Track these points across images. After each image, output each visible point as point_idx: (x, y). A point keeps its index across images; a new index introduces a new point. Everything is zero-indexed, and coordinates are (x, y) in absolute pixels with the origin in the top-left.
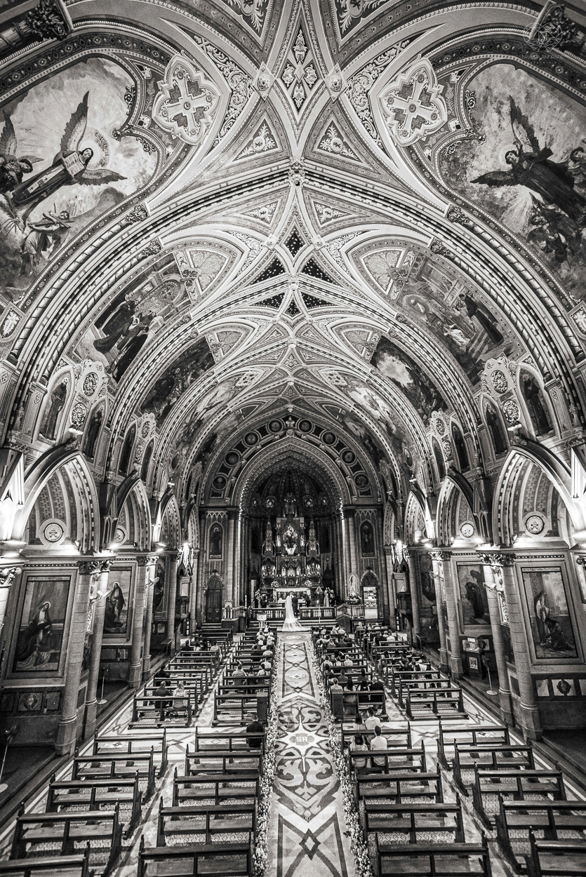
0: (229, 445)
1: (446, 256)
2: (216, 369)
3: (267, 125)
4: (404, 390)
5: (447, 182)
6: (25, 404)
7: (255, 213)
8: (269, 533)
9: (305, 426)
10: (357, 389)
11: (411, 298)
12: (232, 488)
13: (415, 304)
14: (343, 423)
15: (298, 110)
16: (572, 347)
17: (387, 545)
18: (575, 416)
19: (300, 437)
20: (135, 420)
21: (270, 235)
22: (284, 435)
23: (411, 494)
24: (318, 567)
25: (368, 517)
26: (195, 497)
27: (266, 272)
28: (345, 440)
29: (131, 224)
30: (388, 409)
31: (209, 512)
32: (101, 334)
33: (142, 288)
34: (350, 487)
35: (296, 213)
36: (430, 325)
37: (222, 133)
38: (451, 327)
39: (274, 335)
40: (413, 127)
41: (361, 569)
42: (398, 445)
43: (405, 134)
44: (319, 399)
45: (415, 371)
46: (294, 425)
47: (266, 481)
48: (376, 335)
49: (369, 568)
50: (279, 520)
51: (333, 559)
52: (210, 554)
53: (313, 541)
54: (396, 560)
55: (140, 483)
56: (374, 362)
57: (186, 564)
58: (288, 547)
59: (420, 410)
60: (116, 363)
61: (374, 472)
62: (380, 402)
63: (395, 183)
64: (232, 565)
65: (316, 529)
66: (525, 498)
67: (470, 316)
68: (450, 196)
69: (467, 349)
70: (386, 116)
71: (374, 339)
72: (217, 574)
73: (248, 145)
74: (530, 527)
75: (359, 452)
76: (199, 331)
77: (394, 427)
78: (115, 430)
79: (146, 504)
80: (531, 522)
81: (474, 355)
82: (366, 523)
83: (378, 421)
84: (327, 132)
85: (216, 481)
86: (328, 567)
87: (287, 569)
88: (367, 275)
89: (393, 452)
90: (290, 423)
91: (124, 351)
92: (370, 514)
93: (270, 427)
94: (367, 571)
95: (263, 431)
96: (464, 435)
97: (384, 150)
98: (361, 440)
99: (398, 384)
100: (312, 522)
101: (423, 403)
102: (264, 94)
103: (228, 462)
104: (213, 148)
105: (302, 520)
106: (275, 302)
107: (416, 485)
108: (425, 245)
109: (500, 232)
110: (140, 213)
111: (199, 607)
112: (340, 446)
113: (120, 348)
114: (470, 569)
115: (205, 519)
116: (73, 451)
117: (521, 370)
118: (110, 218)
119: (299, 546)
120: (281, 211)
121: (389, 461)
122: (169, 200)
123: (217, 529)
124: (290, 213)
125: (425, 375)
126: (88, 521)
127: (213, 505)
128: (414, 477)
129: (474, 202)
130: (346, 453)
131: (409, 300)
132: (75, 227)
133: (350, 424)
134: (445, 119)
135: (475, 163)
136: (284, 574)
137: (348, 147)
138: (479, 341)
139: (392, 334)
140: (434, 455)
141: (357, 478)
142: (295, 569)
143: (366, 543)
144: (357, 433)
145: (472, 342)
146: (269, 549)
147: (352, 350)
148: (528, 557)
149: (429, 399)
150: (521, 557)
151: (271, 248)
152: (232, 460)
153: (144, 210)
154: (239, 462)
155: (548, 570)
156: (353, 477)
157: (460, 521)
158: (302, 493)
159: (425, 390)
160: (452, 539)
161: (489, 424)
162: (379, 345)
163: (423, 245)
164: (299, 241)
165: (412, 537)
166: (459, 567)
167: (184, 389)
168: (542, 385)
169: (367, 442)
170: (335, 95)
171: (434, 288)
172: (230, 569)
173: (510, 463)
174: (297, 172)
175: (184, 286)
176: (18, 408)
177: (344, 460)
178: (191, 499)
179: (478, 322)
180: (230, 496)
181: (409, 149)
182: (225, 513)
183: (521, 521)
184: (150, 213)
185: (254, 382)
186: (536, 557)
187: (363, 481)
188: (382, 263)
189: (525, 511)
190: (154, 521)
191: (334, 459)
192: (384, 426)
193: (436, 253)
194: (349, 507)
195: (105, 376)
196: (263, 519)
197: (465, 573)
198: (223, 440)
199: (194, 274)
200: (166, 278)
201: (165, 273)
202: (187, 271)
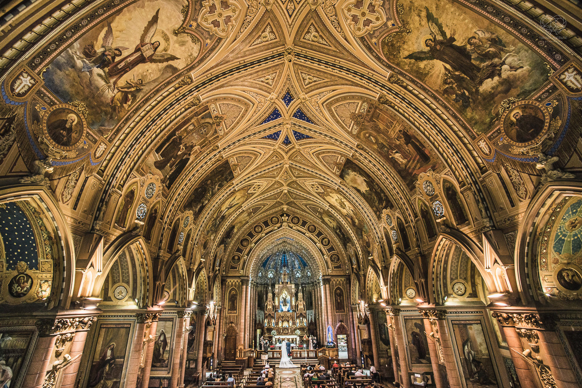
0: (243, 233)
1: (389, 106)
2: (235, 182)
3: (270, 25)
4: (363, 195)
5: (388, 59)
6: (107, 203)
7: (262, 79)
8: (270, 295)
9: (296, 220)
10: (331, 194)
11: (367, 133)
12: (244, 263)
13: (369, 136)
14: (321, 218)
15: (290, 16)
16: (478, 164)
17: (353, 304)
18: (483, 211)
19: (292, 228)
20: (180, 215)
21: (272, 93)
22: (281, 226)
23: (370, 268)
24: (305, 320)
25: (340, 284)
26: (219, 270)
27: (269, 117)
28: (323, 230)
29: (182, 87)
30: (352, 208)
31: (228, 280)
32: (159, 157)
33: (187, 127)
34: (327, 263)
35: (288, 79)
36: (379, 150)
37: (242, 30)
38: (394, 152)
39: (274, 158)
40: (364, 26)
41: (335, 321)
42: (359, 233)
43: (359, 29)
44: (305, 202)
45: (370, 182)
46: (288, 220)
47: (268, 259)
48: (343, 158)
49: (341, 321)
50: (277, 286)
51: (315, 314)
52: (229, 310)
53: (301, 301)
54: (360, 315)
55: (181, 259)
56: (342, 176)
57: (211, 317)
59: (374, 208)
60: (168, 177)
61: (343, 252)
62: (347, 203)
63: (354, 60)
64: (244, 318)
65: (303, 293)
66: (451, 269)
67: (407, 144)
68: (390, 67)
69: (406, 166)
70: (347, 19)
71: (342, 160)
72: (233, 325)
73: (258, 38)
74: (456, 290)
75: (332, 238)
76: (224, 156)
77: (356, 221)
78: (166, 222)
79: (185, 273)
80: (456, 287)
81: (410, 171)
82: (339, 288)
83: (345, 217)
84: (309, 29)
85: (233, 258)
86: (311, 320)
87: (283, 321)
88: (337, 118)
89: (356, 238)
90: (285, 218)
91: (174, 168)
92: (341, 282)
93: (271, 221)
94: (340, 323)
95: (266, 224)
96: (406, 225)
97: (346, 39)
98: (334, 230)
99: (358, 191)
100: (300, 288)
101: (377, 204)
102: (269, 8)
103: (242, 245)
104: (235, 39)
105: (293, 286)
106: (275, 137)
107: (373, 261)
108: (374, 99)
109: (424, 89)
110: (188, 80)
111: (220, 349)
112: (319, 234)
113: (171, 166)
114: (414, 321)
115: (225, 285)
116: (137, 235)
117: (444, 180)
118: (169, 83)
119: (291, 305)
120: (279, 78)
121: (353, 244)
122: (207, 71)
123: (233, 292)
124: (285, 79)
125: (377, 184)
126: (144, 284)
127: (231, 275)
128: (372, 256)
129: (406, 71)
130: (323, 239)
131: (365, 134)
132: (146, 89)
133: (326, 219)
134: (385, 20)
135: (405, 47)
136: (280, 325)
137: (322, 38)
138: (414, 161)
139: (354, 157)
140: (385, 240)
141: (332, 256)
142: (288, 321)
143: (338, 303)
144: (331, 225)
145: (409, 162)
146: (270, 307)
147: (327, 168)
148: (456, 313)
149: (380, 200)
150: (451, 313)
151: (272, 101)
152: (245, 243)
153: (190, 78)
154: (249, 245)
155: (471, 322)
156: (329, 256)
157: (406, 287)
158: (293, 267)
159: (377, 194)
160: (400, 300)
161: (422, 217)
162: (345, 165)
163: (373, 98)
164: (291, 97)
165: (371, 298)
166: (406, 320)
167: (213, 195)
168: (459, 190)
169: (338, 231)
170: (313, 7)
171: (382, 126)
172: (243, 321)
173: (439, 245)
174: (289, 54)
175: (215, 126)
176: (102, 206)
177: (322, 243)
178: (216, 270)
179: (412, 148)
180: (243, 269)
181: (362, 39)
182: (239, 281)
183: (449, 286)
184: (194, 80)
185: (260, 190)
186: (461, 312)
187: (336, 259)
188: (346, 110)
189: (452, 279)
190: (190, 286)
191: (315, 243)
192: (349, 220)
193: (382, 103)
194: (326, 277)
195: (160, 185)
196: (266, 285)
197: (411, 324)
198: (239, 230)
199: (221, 118)
200: (203, 121)
201: (203, 118)
202: (217, 117)
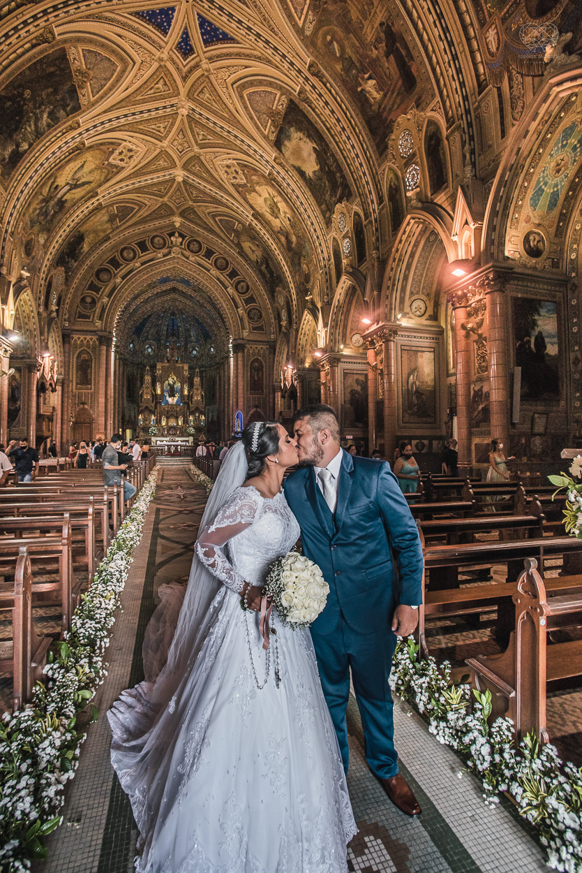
0: (100, 257)
4: (308, 182)
8: (148, 378)
9: (195, 247)
10: (257, 188)
12: (103, 310)
14: (239, 245)
17: (276, 382)
19: (188, 258)
22: (169, 253)
23: (306, 312)
24: (202, 418)
25: (259, 354)
28: (239, 267)
30: (289, 214)
31: (75, 337)
34: (241, 320)
41: (249, 407)
44: (212, 208)
46: (181, 244)
49: (256, 407)
50: (159, 366)
52: (77, 384)
54: (285, 385)
56: (278, 144)
58: (170, 396)
59: (323, 206)
61: (269, 306)
62: (282, 205)
64: (103, 396)
65: (201, 378)
72: (86, 406)
75: (254, 284)
82: (257, 360)
83: (277, 234)
85: (83, 300)
86: (213, 418)
87: (168, 418)
90: (176, 240)
92: (262, 352)
93: (152, 242)
94: (254, 410)
95: (143, 246)
98: (256, 266)
99: (303, 174)
100: (197, 370)
103: (99, 279)
105: (186, 366)
107: (312, 302)
111: (65, 440)
112: (233, 274)
115: (69, 343)
119: (182, 395)
123: (85, 356)
127: (80, 328)
128: (311, 294)
130: (239, 282)
133: (247, 245)
136: (164, 423)
140: (333, 259)
141: (250, 311)
142: (176, 418)
143: (255, 380)
144: (253, 257)
146: (147, 396)
147: (256, 124)
152: (104, 276)
154: (112, 281)
156: (245, 310)
162: (286, 115)
169: (263, 268)
172: (102, 400)
177: (237, 289)
178: (52, 311)
180: (101, 318)
182: (95, 338)
185: (132, 163)
187: (255, 315)
191: (226, 288)
192: (283, 240)
194: (240, 342)
198: (92, 252)
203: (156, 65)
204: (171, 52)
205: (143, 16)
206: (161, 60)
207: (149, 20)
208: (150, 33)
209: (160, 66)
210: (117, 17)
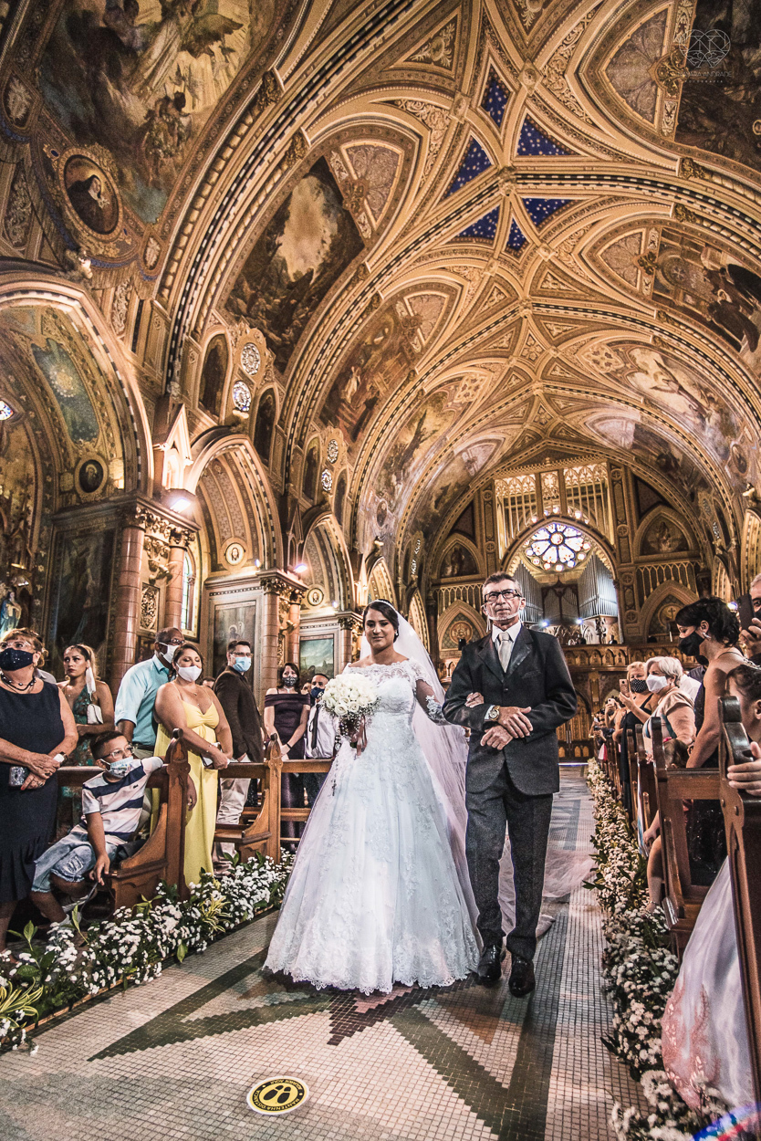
199: (642, 264)
200: (670, 287)
201: (667, 292)
202: (649, 272)
203: (541, 63)
204: (517, 86)
205: (561, 150)
206: (532, 74)
207: (553, 143)
208: (551, 124)
209: (532, 61)
210: (594, 152)
